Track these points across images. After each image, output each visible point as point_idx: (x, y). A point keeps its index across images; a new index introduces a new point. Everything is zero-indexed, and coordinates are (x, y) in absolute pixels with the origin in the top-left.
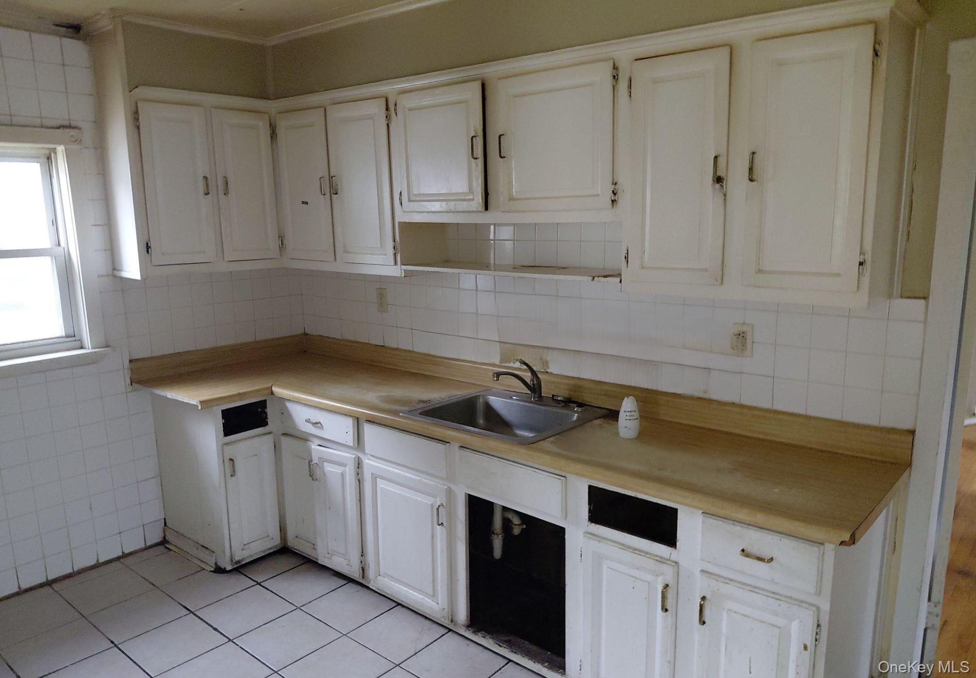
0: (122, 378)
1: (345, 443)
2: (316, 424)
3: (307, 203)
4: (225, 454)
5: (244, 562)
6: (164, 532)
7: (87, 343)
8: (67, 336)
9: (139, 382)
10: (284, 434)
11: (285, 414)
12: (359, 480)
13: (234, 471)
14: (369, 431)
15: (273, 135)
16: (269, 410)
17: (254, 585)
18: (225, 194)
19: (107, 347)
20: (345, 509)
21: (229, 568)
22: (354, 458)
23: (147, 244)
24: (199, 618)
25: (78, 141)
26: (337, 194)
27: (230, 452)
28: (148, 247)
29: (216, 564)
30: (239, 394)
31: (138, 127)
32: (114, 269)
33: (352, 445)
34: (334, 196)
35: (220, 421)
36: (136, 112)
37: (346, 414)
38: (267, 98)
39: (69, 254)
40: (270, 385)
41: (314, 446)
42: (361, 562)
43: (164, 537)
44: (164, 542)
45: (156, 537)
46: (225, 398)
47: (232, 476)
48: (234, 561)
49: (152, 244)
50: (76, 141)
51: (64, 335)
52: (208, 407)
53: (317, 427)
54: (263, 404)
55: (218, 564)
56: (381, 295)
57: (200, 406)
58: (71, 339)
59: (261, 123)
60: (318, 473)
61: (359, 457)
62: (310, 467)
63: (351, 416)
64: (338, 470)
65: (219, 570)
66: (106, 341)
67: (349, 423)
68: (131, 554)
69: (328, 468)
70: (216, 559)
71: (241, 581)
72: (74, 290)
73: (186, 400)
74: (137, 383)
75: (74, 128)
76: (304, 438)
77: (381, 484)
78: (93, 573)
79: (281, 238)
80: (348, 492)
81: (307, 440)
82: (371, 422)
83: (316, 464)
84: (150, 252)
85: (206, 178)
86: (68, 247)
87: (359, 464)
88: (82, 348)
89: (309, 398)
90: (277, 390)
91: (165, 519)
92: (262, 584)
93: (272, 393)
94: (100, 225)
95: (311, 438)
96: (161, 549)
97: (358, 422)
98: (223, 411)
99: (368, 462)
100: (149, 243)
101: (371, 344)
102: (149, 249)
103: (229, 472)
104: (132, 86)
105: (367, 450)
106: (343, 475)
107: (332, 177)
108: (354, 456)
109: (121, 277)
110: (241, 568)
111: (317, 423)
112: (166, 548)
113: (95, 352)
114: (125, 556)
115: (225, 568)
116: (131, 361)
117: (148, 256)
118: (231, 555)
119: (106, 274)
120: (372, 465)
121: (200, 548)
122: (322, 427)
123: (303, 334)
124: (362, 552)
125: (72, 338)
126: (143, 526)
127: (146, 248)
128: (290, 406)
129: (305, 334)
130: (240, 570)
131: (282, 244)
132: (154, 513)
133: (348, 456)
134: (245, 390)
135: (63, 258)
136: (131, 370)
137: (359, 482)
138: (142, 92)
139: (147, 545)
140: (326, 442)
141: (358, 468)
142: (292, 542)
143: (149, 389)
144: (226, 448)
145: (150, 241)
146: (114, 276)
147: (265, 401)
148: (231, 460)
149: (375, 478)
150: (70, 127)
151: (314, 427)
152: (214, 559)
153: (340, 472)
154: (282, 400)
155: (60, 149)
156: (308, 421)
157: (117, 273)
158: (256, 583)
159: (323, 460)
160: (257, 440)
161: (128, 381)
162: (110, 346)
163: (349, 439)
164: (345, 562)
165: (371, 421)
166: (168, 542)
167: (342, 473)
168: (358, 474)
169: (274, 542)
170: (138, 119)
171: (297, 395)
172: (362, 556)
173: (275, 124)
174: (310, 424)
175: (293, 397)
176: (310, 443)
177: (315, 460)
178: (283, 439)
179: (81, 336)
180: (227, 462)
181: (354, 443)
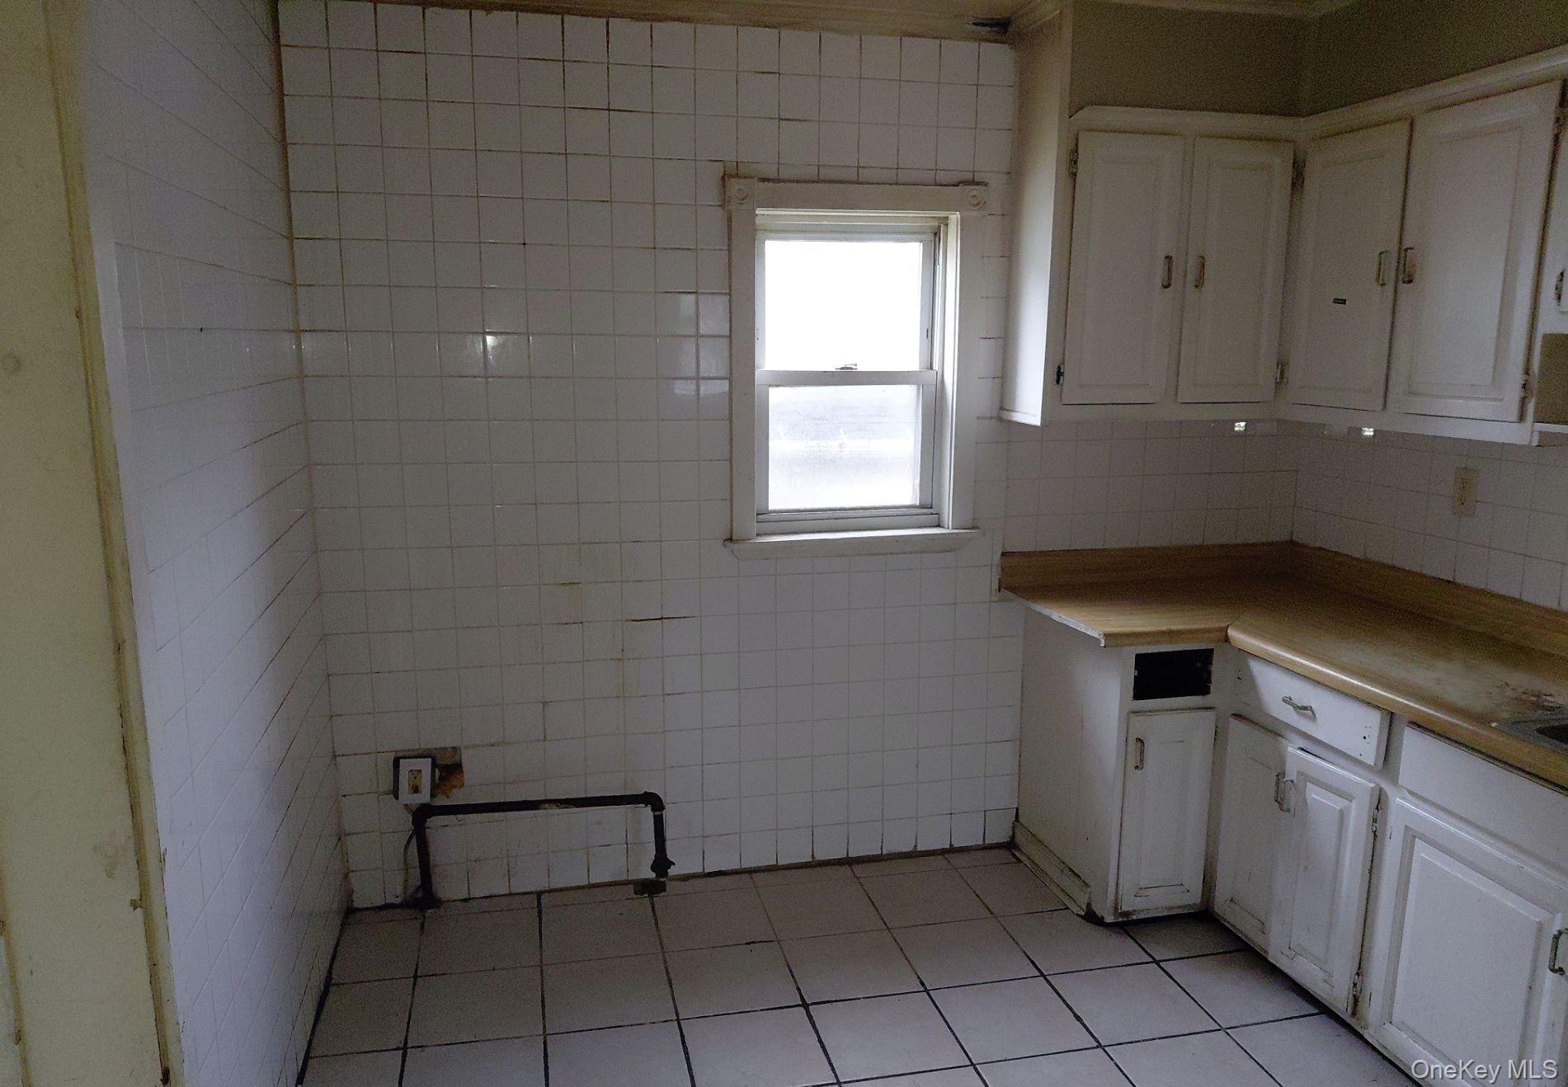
0: (989, 579)
1: (1359, 757)
2: (1303, 710)
3: (1343, 302)
4: (1131, 730)
5: (1135, 917)
6: (1014, 828)
7: (946, 519)
8: (922, 506)
9: (1013, 589)
10: (1235, 715)
11: (1245, 680)
12: (1375, 832)
13: (1142, 760)
14: (1412, 743)
15: (1298, 181)
16: (1216, 668)
17: (1147, 963)
18: (1197, 287)
19: (973, 528)
20: (1336, 877)
21: (1109, 919)
22: (1373, 789)
23: (1059, 368)
24: (1053, 988)
25: (980, 205)
26: (1410, 281)
27: (1140, 725)
28: (1059, 374)
29: (1089, 905)
30: (1171, 633)
31: (1074, 175)
32: (1002, 408)
33: (1371, 762)
34: (1403, 287)
35: (1132, 672)
36: (1076, 151)
37: (1369, 702)
38: (1297, 114)
39: (943, 382)
40: (1223, 625)
41: (1292, 749)
42: (1355, 985)
43: (1013, 837)
44: (1010, 845)
45: (999, 835)
46: (1147, 634)
47: (1137, 767)
48: (1120, 911)
49: (1066, 370)
50: (978, 204)
51: (918, 504)
52: (1117, 645)
53: (1305, 716)
54: (1206, 656)
55: (1094, 908)
56: (1465, 482)
57: (1103, 641)
58: (925, 511)
59: (1278, 161)
60: (1292, 800)
61: (1381, 790)
62: (1278, 784)
63: (1378, 707)
64: (1338, 803)
65: (1092, 918)
66: (974, 519)
67: (1372, 721)
68: (961, 850)
69: (1314, 794)
70: (1090, 898)
71: (1127, 949)
72: (942, 435)
73: (1082, 628)
74: (1007, 589)
75: (978, 184)
76: (1274, 730)
77: (1422, 852)
78: (908, 865)
79: (1282, 366)
80: (1349, 846)
81: (1280, 735)
82: (1419, 726)
83: (1292, 781)
84: (1061, 382)
85: (1169, 258)
86: (943, 371)
87: (1380, 803)
88: (939, 526)
89: (1297, 659)
90: (1236, 635)
91: (1017, 809)
92: (1161, 964)
93: (1227, 639)
94: (993, 338)
95: (1289, 734)
96: (1003, 854)
97: (1391, 719)
98: (1138, 656)
99: (1399, 802)
100: (1062, 367)
101: (1424, 576)
102: (1062, 377)
103: (1132, 762)
104: (1075, 109)
105: (1403, 779)
106: (1342, 814)
107: (1406, 250)
108: (1372, 785)
109: (1009, 421)
110: (1129, 926)
111: (1305, 708)
112: (1014, 855)
113: (957, 534)
114: (952, 850)
115: (1103, 918)
116: (1003, 554)
117: (1057, 388)
118: (1116, 899)
119: (990, 415)
120: (1408, 811)
121: (1066, 871)
122: (1313, 717)
123: (1287, 542)
124: (1359, 967)
125: (927, 509)
126: (985, 812)
127: (1056, 375)
128: (1256, 667)
129: (1292, 542)
130: (1126, 928)
131: (1282, 376)
132: (1002, 796)
133: (1362, 783)
134: (1181, 627)
135: (934, 388)
136: (1003, 569)
137: (1375, 836)
138: (1089, 115)
139: (986, 842)
140: (1315, 745)
141: (1377, 808)
142: (1220, 905)
143: (1026, 602)
144: (1135, 719)
145: (1063, 364)
146: (1000, 419)
147: (1213, 650)
148: (1139, 740)
149: (1411, 837)
150: (972, 182)
151: (1298, 713)
152: (1087, 896)
153: (1338, 808)
154: (1244, 654)
155: (955, 217)
156: (1287, 701)
157: (1005, 415)
158: (1151, 960)
159: (1305, 777)
160: (1186, 715)
161: (995, 585)
162: (977, 528)
163: (1369, 752)
164: (1321, 974)
165: (1422, 726)
166: (1017, 847)
167: (1341, 810)
168: (1375, 821)
169: (1194, 897)
170: (1076, 162)
171: (1272, 649)
172: (1358, 974)
173: (1304, 161)
174: (1292, 708)
175: (1267, 653)
176: (1284, 742)
177: (1291, 774)
178: (1233, 722)
179: (940, 507)
180: (1132, 744)
181: (1376, 760)
